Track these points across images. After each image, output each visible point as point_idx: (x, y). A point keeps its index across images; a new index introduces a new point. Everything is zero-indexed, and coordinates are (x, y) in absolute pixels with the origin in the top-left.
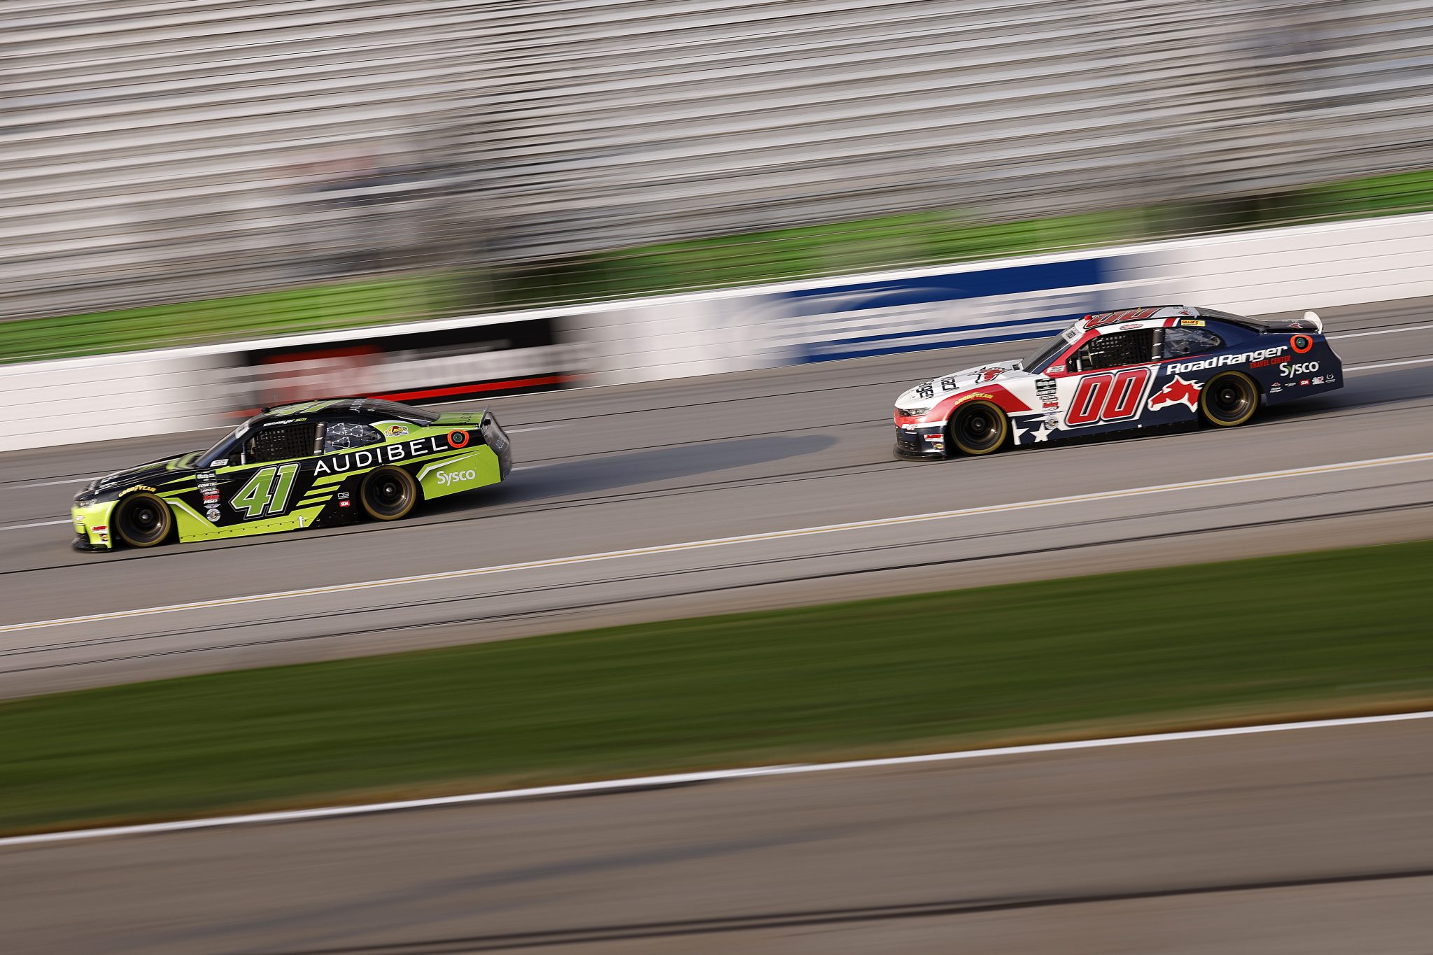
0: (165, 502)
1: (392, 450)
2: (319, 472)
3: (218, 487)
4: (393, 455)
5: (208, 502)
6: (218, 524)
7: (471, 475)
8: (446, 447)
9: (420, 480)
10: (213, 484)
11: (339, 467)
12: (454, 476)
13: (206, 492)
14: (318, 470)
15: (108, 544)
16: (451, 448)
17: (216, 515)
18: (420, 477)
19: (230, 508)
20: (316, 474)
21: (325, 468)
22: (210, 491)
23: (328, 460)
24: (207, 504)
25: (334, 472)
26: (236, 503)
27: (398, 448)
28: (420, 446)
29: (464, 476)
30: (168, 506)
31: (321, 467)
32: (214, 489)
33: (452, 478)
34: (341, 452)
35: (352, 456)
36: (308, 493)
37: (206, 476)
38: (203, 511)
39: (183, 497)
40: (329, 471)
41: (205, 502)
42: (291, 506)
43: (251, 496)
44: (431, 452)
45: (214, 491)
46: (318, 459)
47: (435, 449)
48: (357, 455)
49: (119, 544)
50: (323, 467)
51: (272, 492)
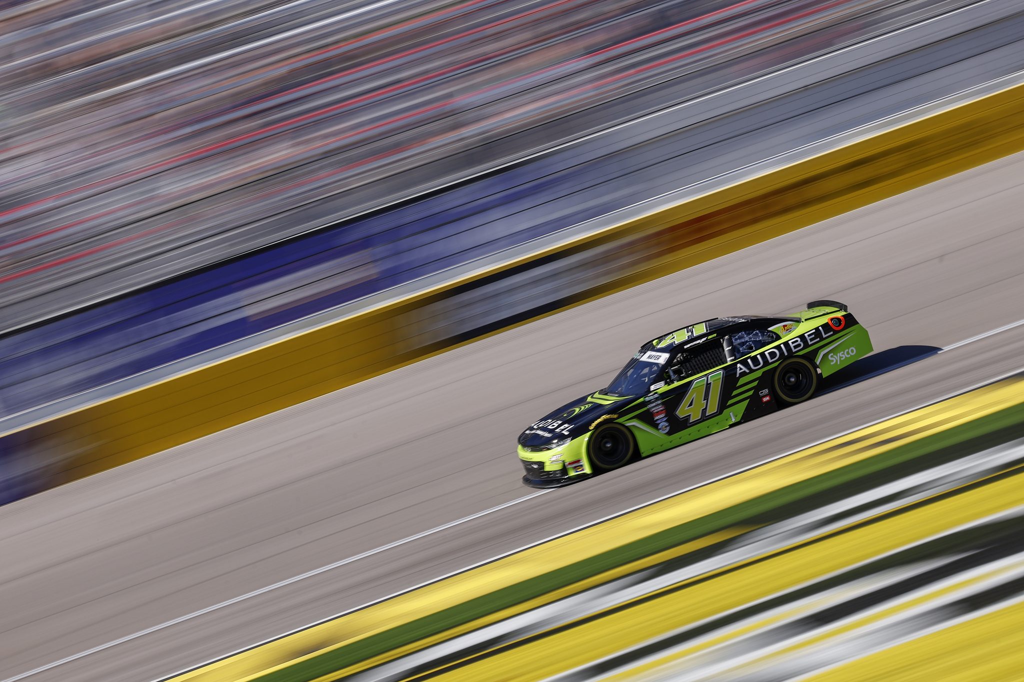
0: (623, 425)
1: (792, 343)
2: (740, 373)
3: (663, 403)
4: (795, 347)
5: (658, 417)
6: (669, 433)
7: (852, 351)
8: (832, 333)
9: (818, 363)
10: (659, 402)
11: (755, 366)
12: (841, 356)
13: (655, 410)
14: (739, 372)
15: (588, 470)
16: (836, 332)
17: (666, 427)
18: (818, 360)
19: (676, 418)
20: (738, 376)
21: (744, 369)
22: (657, 408)
23: (745, 363)
24: (658, 420)
25: (752, 371)
26: (682, 411)
27: (797, 341)
28: (813, 336)
29: (848, 353)
30: (627, 428)
31: (741, 369)
32: (660, 406)
33: (840, 357)
34: (753, 354)
35: (762, 354)
36: (735, 393)
37: (650, 398)
38: (655, 425)
39: (637, 417)
40: (747, 371)
41: (656, 418)
42: (723, 406)
43: (691, 405)
44: (822, 339)
45: (661, 408)
47: (824, 336)
48: (766, 353)
51: (706, 398)
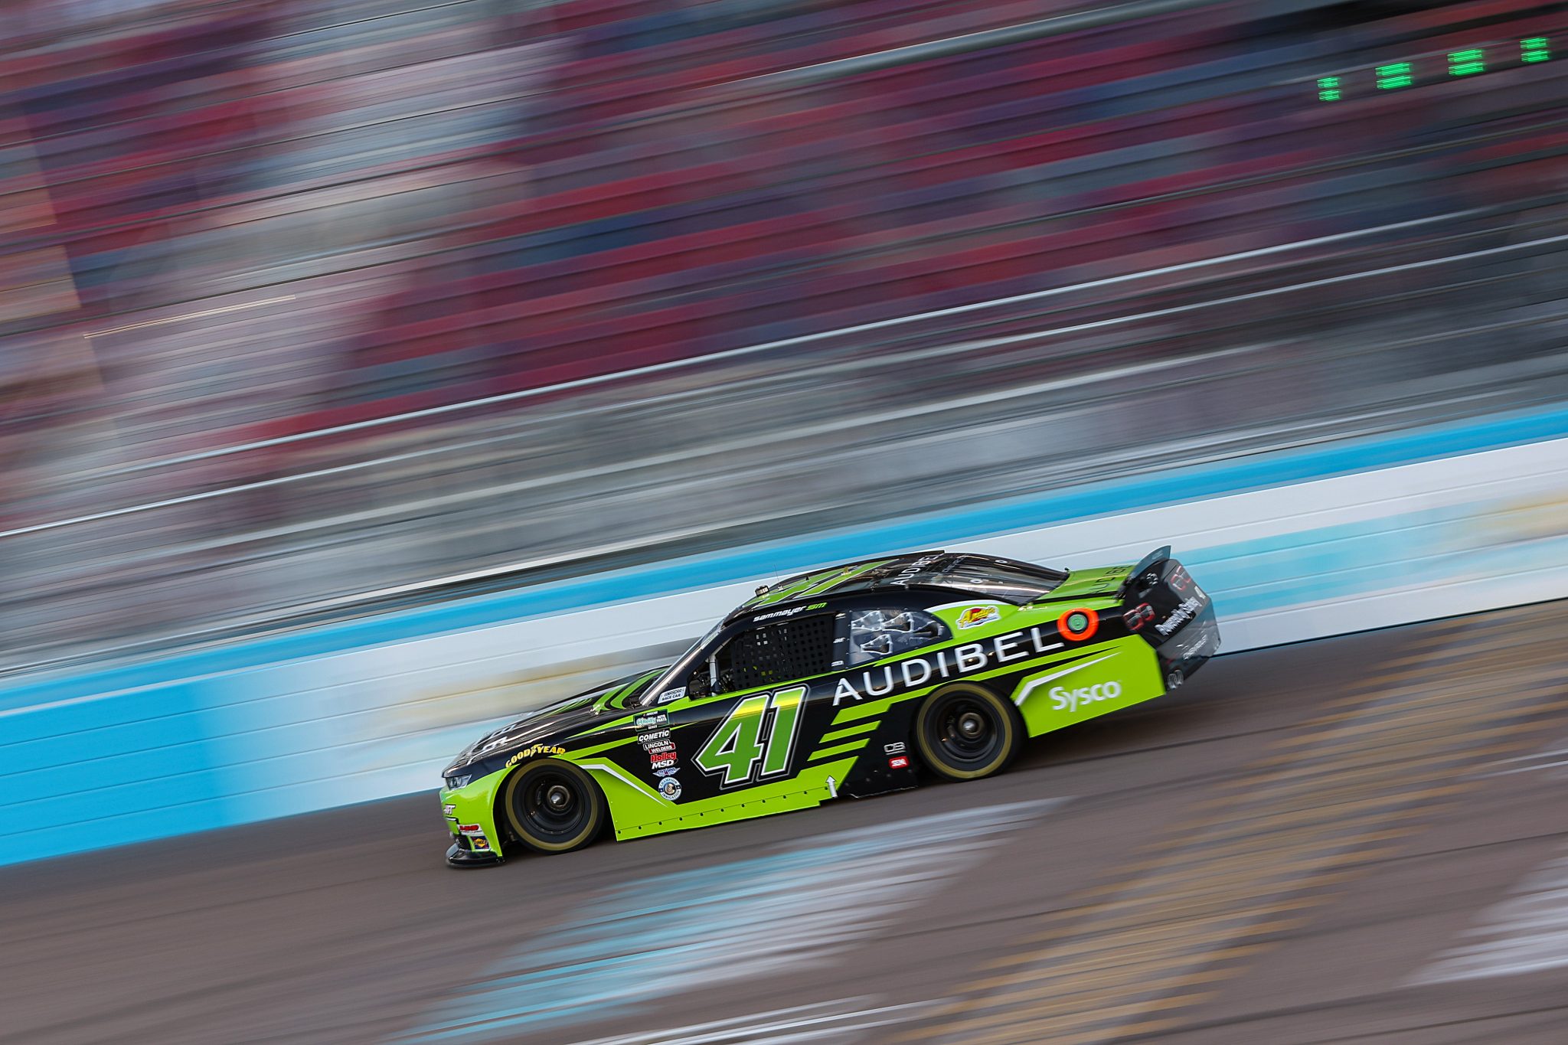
1: (965, 653)
2: (841, 699)
3: (672, 737)
5: (659, 765)
6: (679, 802)
7: (1111, 690)
8: (1059, 645)
9: (1018, 702)
10: (665, 733)
11: (875, 689)
12: (1082, 695)
13: (654, 748)
14: (839, 695)
15: (495, 847)
16: (1070, 645)
17: (675, 787)
18: (1020, 697)
19: (695, 770)
20: (836, 703)
21: (852, 692)
22: (659, 745)
23: (855, 677)
24: (657, 770)
25: (867, 698)
26: (705, 760)
27: (975, 649)
28: (1013, 645)
29: (1100, 692)
31: (845, 690)
32: (666, 743)
33: (1079, 699)
34: (875, 664)
35: (896, 667)
36: (827, 738)
37: (652, 721)
38: (653, 782)
39: (612, 755)
40: (858, 698)
41: (655, 766)
42: (799, 762)
43: (729, 747)
44: (1034, 654)
45: (667, 746)
46: (838, 677)
47: (1040, 649)
48: (905, 665)
49: (515, 850)
50: (847, 691)
51: (764, 739)
